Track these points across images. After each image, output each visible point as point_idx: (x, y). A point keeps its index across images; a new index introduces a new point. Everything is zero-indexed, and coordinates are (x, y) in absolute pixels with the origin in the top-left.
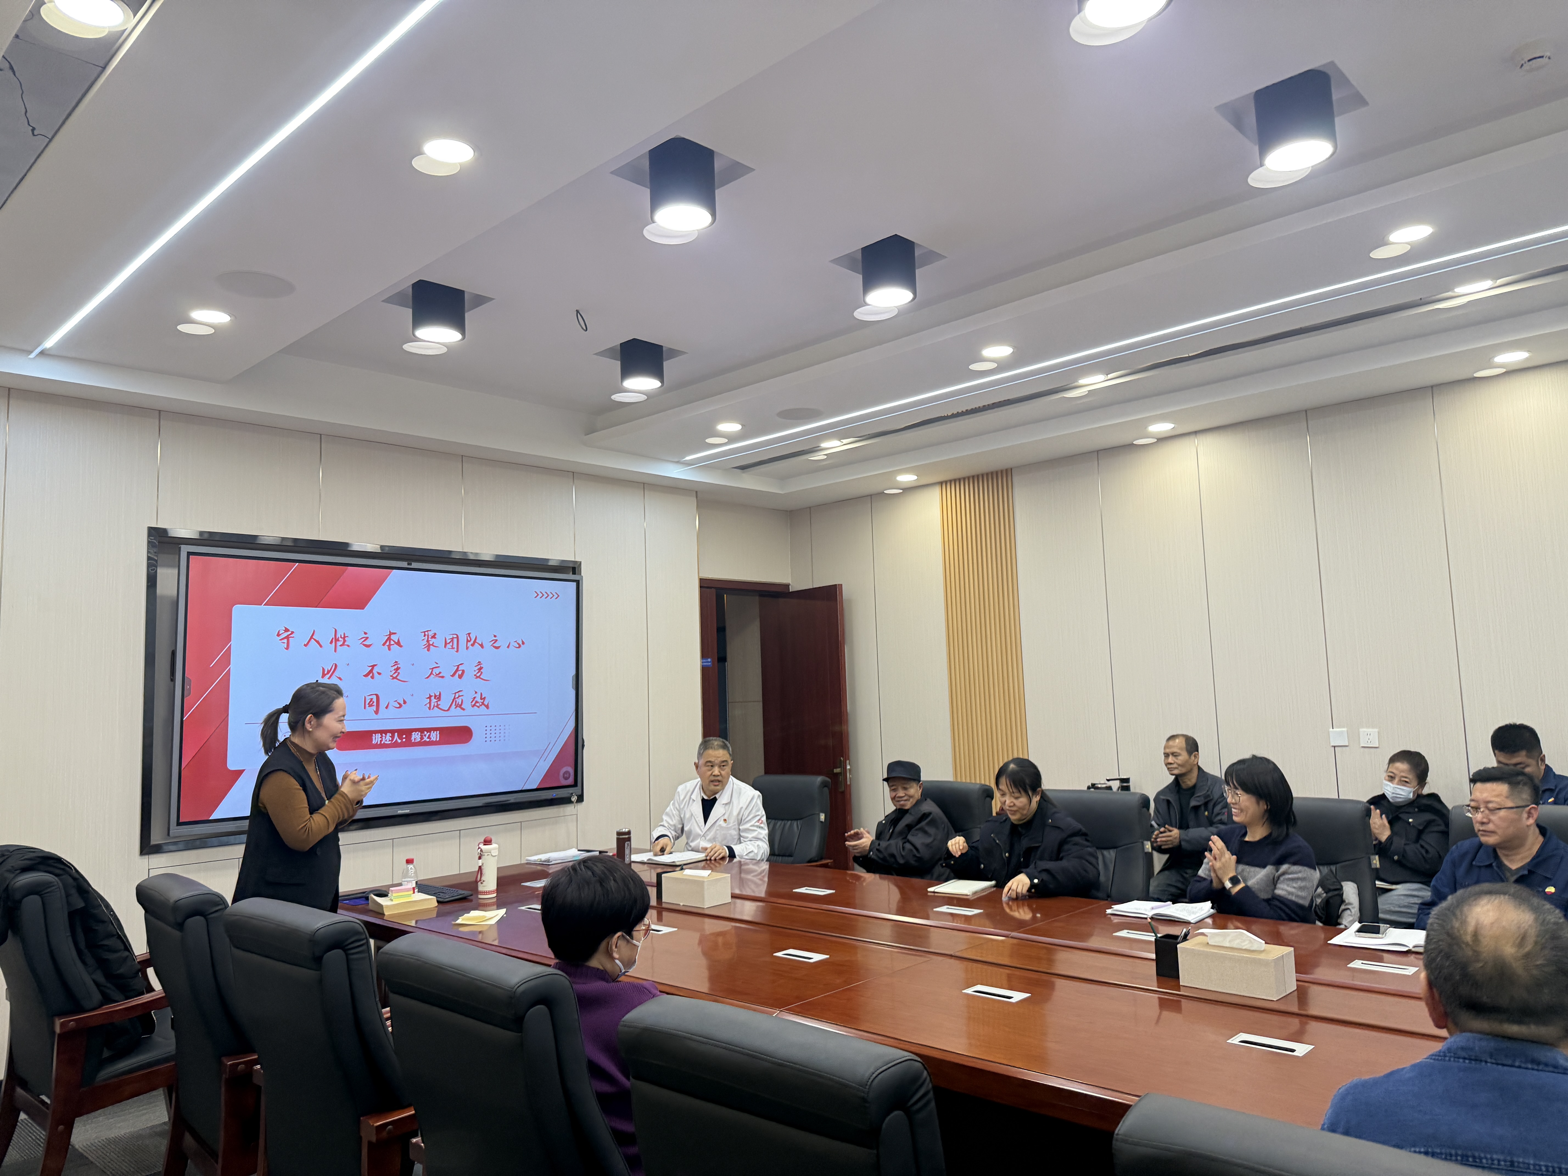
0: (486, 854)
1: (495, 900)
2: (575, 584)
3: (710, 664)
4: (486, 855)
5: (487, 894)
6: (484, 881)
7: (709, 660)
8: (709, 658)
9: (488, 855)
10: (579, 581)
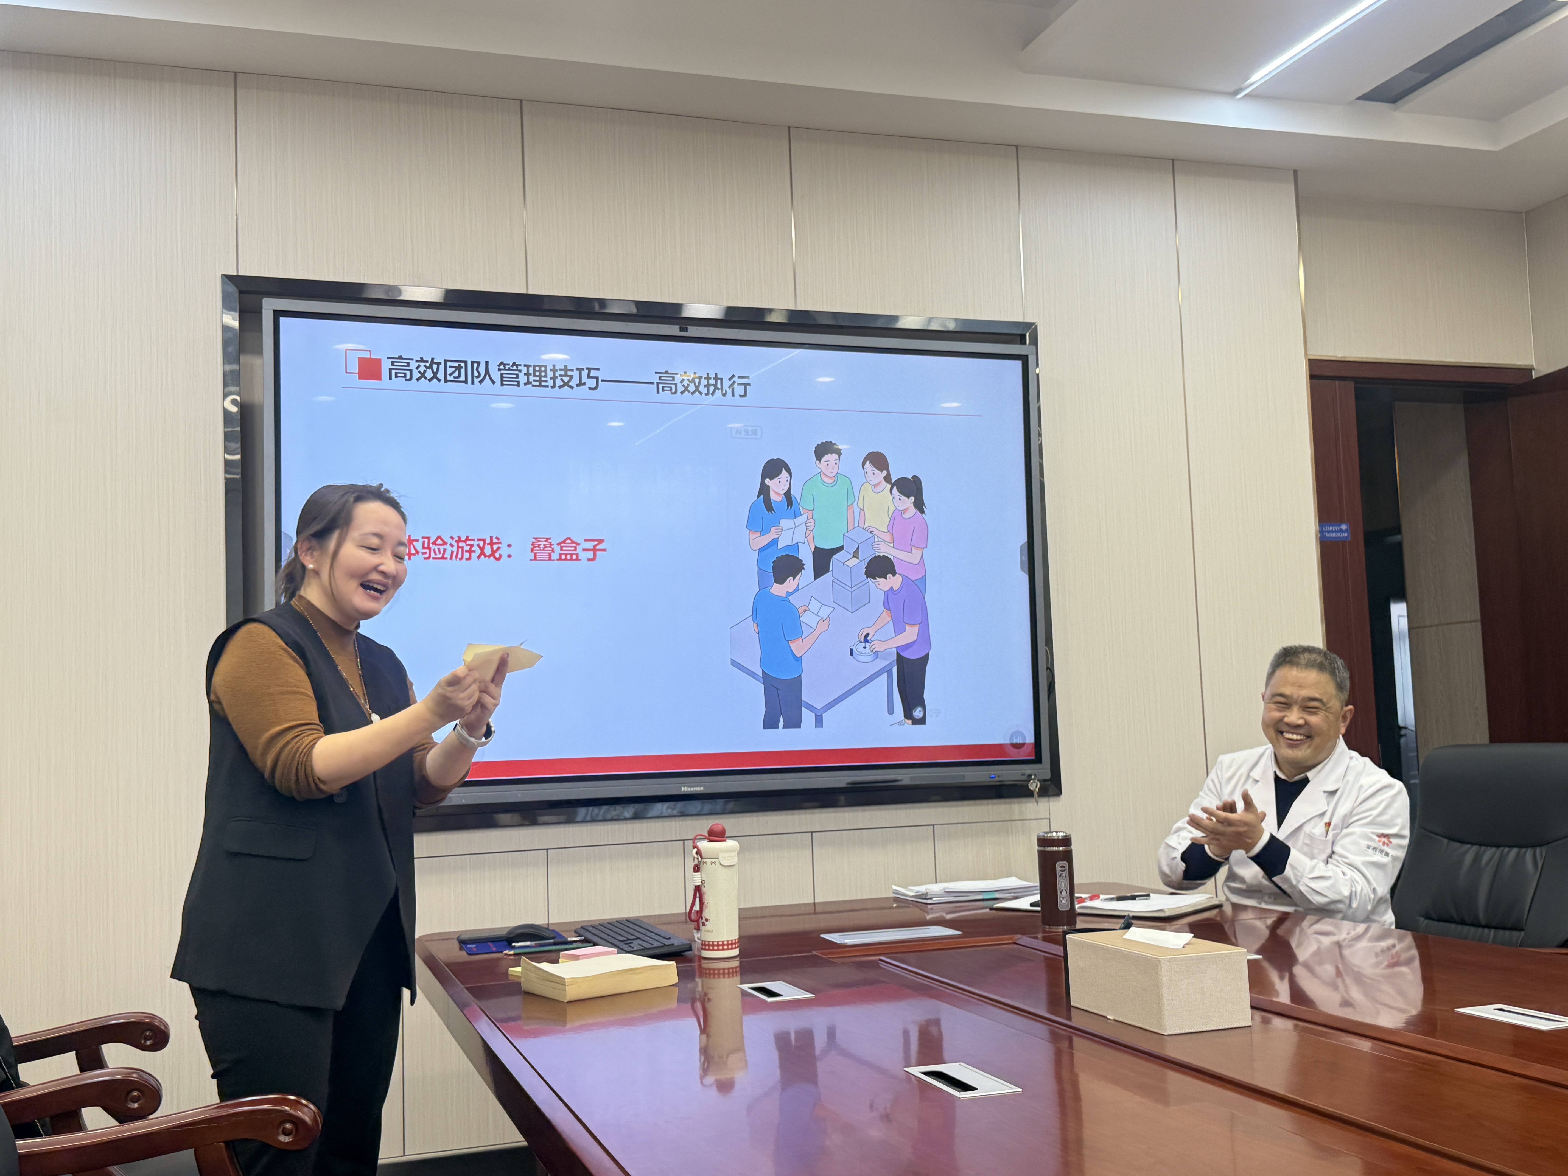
0: (709, 861)
1: (736, 963)
2: (1018, 364)
3: (1346, 535)
4: (709, 863)
5: (713, 950)
6: (707, 920)
7: (1344, 527)
8: (1341, 522)
9: (712, 863)
10: (1027, 356)
